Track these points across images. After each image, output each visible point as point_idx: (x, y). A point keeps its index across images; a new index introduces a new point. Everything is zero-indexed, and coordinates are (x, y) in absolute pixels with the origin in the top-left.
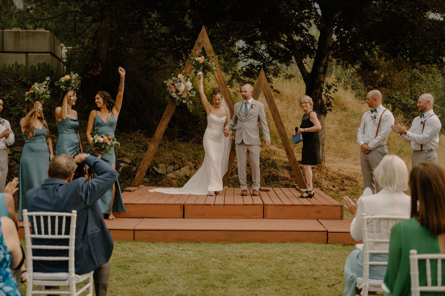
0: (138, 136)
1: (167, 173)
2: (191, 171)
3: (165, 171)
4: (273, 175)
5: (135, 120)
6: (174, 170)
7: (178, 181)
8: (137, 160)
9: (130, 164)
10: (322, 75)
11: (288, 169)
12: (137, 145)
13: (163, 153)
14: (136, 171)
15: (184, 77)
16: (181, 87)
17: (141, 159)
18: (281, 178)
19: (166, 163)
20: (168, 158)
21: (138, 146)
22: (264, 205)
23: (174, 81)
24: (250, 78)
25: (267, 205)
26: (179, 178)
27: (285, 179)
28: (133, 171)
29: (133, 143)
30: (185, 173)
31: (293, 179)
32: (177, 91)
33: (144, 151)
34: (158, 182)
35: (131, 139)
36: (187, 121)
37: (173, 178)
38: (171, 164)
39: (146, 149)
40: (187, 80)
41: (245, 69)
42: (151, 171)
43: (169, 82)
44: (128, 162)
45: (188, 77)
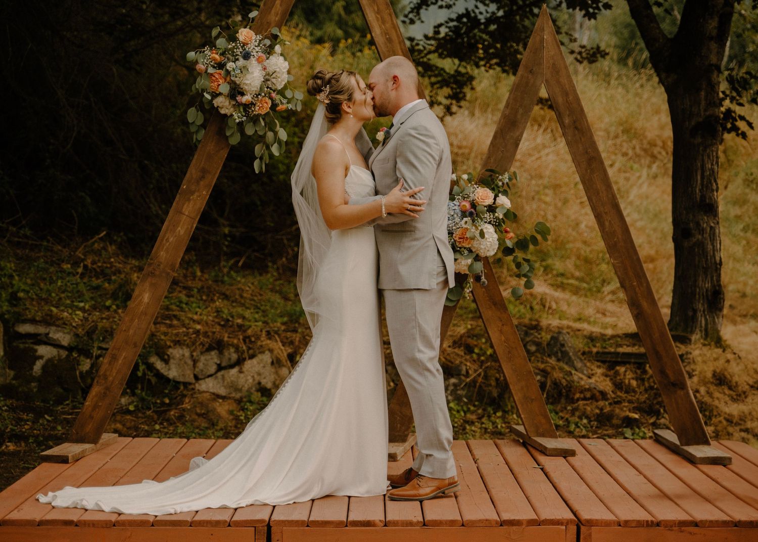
0: (98, 253)
1: (197, 378)
2: (277, 373)
3: (188, 372)
4: (556, 384)
5: (88, 199)
6: (220, 368)
7: (233, 406)
8: (95, 337)
9: (70, 349)
10: (714, 46)
11: (604, 362)
12: (95, 282)
13: (182, 310)
14: (89, 372)
15: (259, 37)
16: (248, 76)
17: (109, 334)
18: (581, 392)
19: (194, 343)
20: (198, 327)
21: (97, 288)
22: (579, 524)
23: (223, 54)
24: (461, 60)
25: (590, 523)
26: (238, 396)
27: (596, 395)
28: (81, 373)
29: (82, 276)
30: (257, 378)
31: (623, 395)
32: (236, 91)
33: (118, 302)
34: (165, 412)
35: (76, 264)
36: (259, 203)
37: (218, 396)
38: (210, 349)
39: (124, 295)
40: (269, 51)
41: (447, 30)
42: (144, 374)
43: (204, 60)
44: (65, 343)
45: (275, 37)
